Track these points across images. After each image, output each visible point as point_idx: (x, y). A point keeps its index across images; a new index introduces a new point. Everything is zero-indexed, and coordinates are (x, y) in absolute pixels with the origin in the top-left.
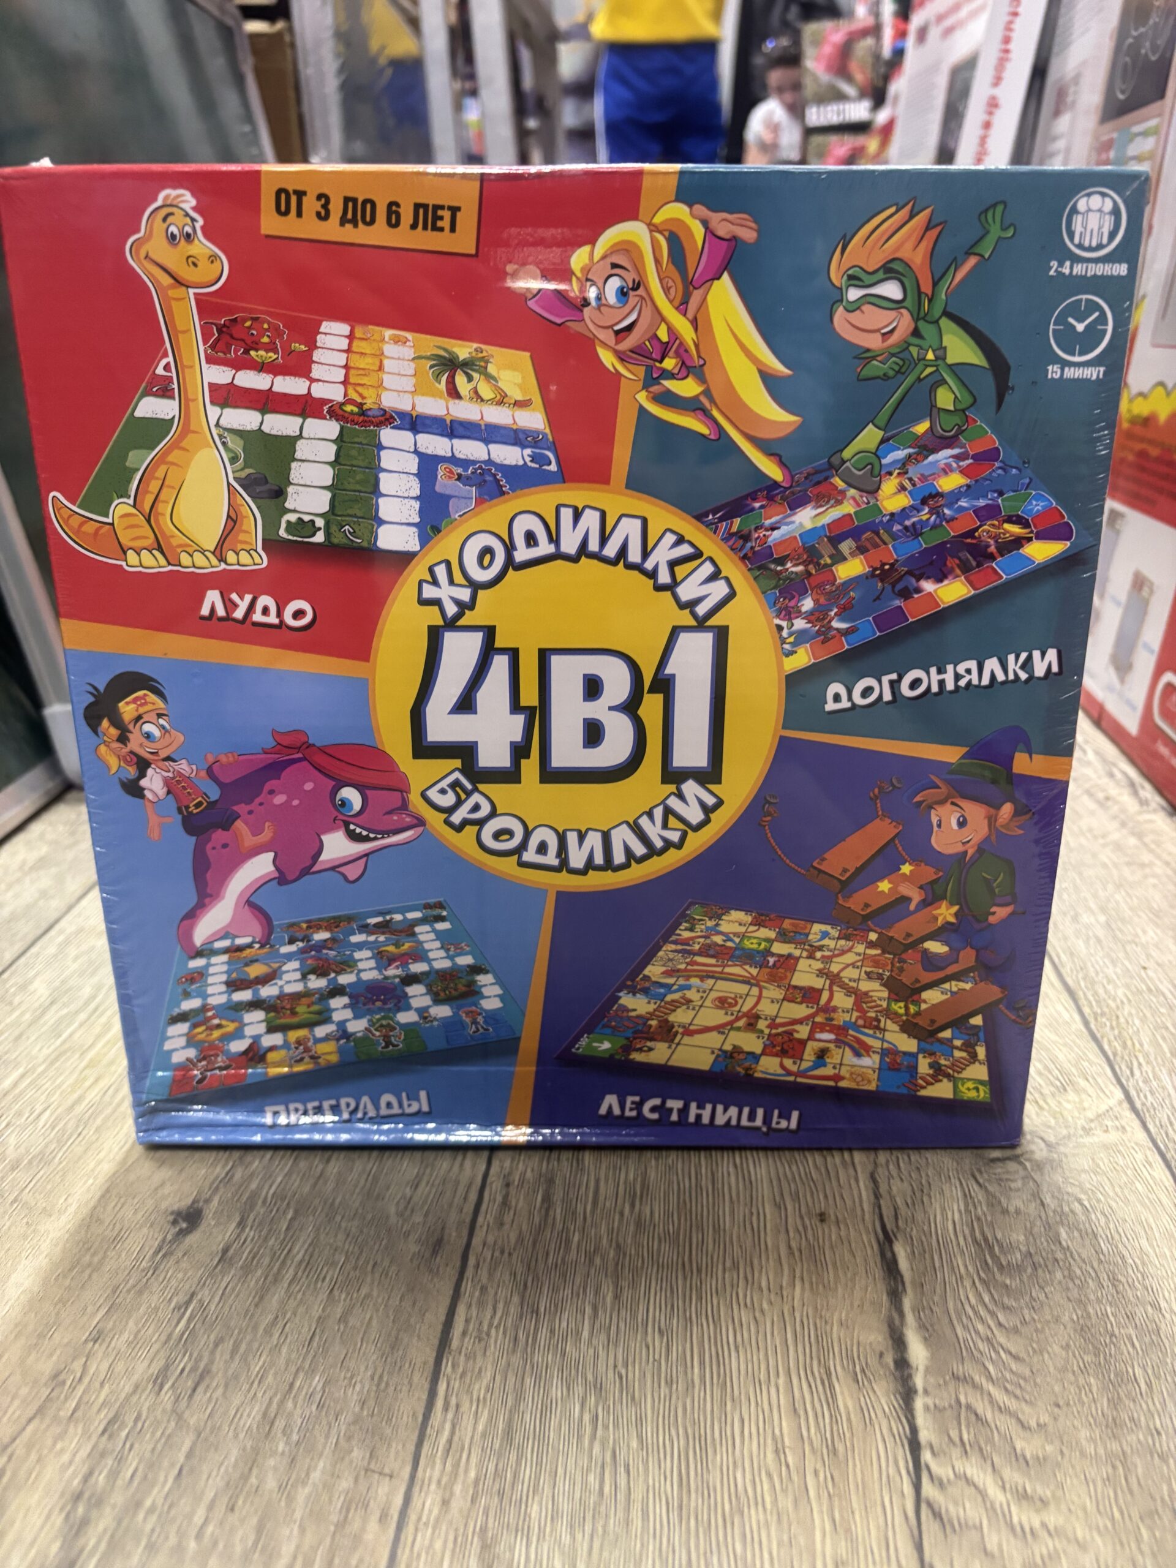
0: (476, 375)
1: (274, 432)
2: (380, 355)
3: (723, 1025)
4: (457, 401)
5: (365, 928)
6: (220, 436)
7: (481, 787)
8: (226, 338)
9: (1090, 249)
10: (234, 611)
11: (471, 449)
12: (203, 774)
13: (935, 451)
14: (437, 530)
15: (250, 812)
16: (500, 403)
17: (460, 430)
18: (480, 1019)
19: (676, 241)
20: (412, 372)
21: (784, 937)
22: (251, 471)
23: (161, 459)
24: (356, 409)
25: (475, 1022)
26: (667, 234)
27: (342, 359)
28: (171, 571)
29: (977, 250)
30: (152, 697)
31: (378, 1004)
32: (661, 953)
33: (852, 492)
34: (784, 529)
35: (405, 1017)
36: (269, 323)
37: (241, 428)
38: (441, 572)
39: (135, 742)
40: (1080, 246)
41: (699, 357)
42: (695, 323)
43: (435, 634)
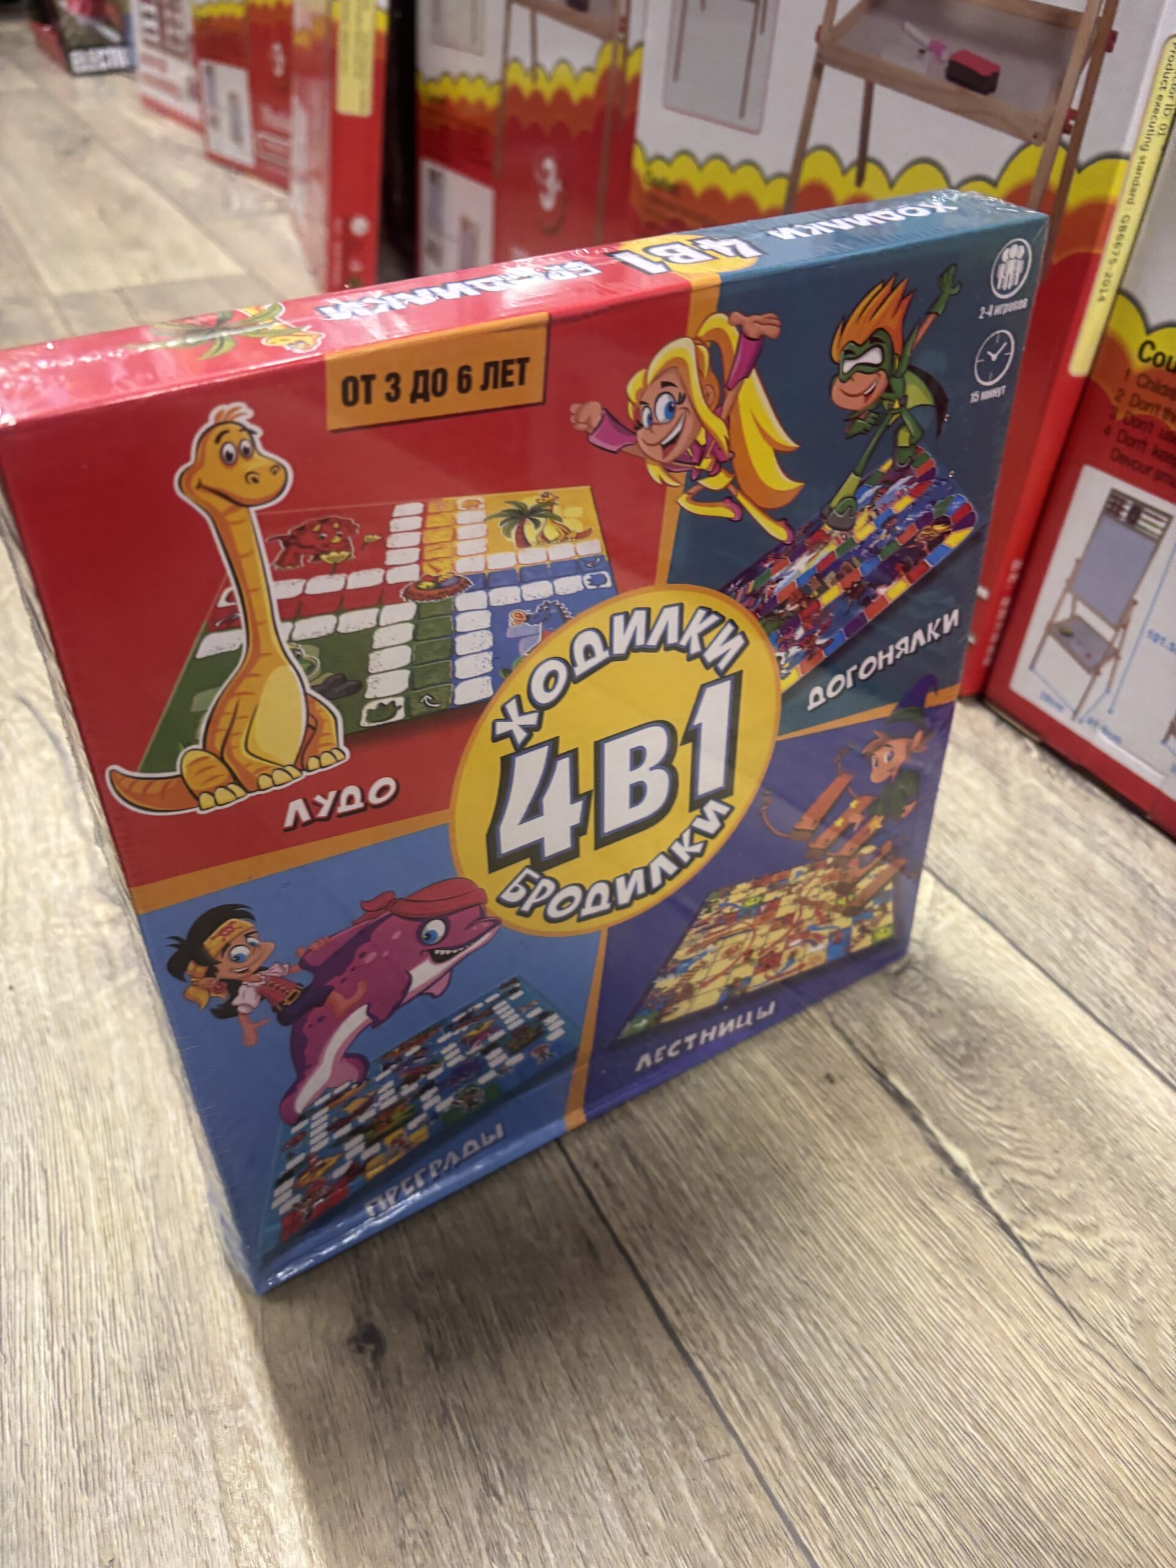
0: (542, 520)
1: (350, 630)
2: (453, 525)
3: (728, 969)
4: (527, 550)
5: (451, 1027)
6: (294, 650)
7: (547, 873)
8: (294, 549)
9: (1007, 291)
10: (318, 811)
11: (538, 590)
12: (296, 968)
14: (508, 672)
15: (343, 981)
16: (565, 540)
17: (528, 575)
18: (547, 1051)
19: (715, 350)
20: (483, 533)
21: (772, 888)
22: (328, 675)
23: (231, 692)
24: (431, 584)
25: (543, 1055)
26: (708, 344)
27: (415, 539)
28: (251, 798)
29: (934, 310)
30: (238, 922)
31: (463, 1079)
32: (687, 939)
33: (836, 533)
34: (787, 578)
35: (483, 1080)
36: (340, 522)
37: (315, 636)
38: (512, 708)
39: (225, 970)
40: (1001, 291)
41: (730, 451)
42: (727, 422)
43: (507, 764)
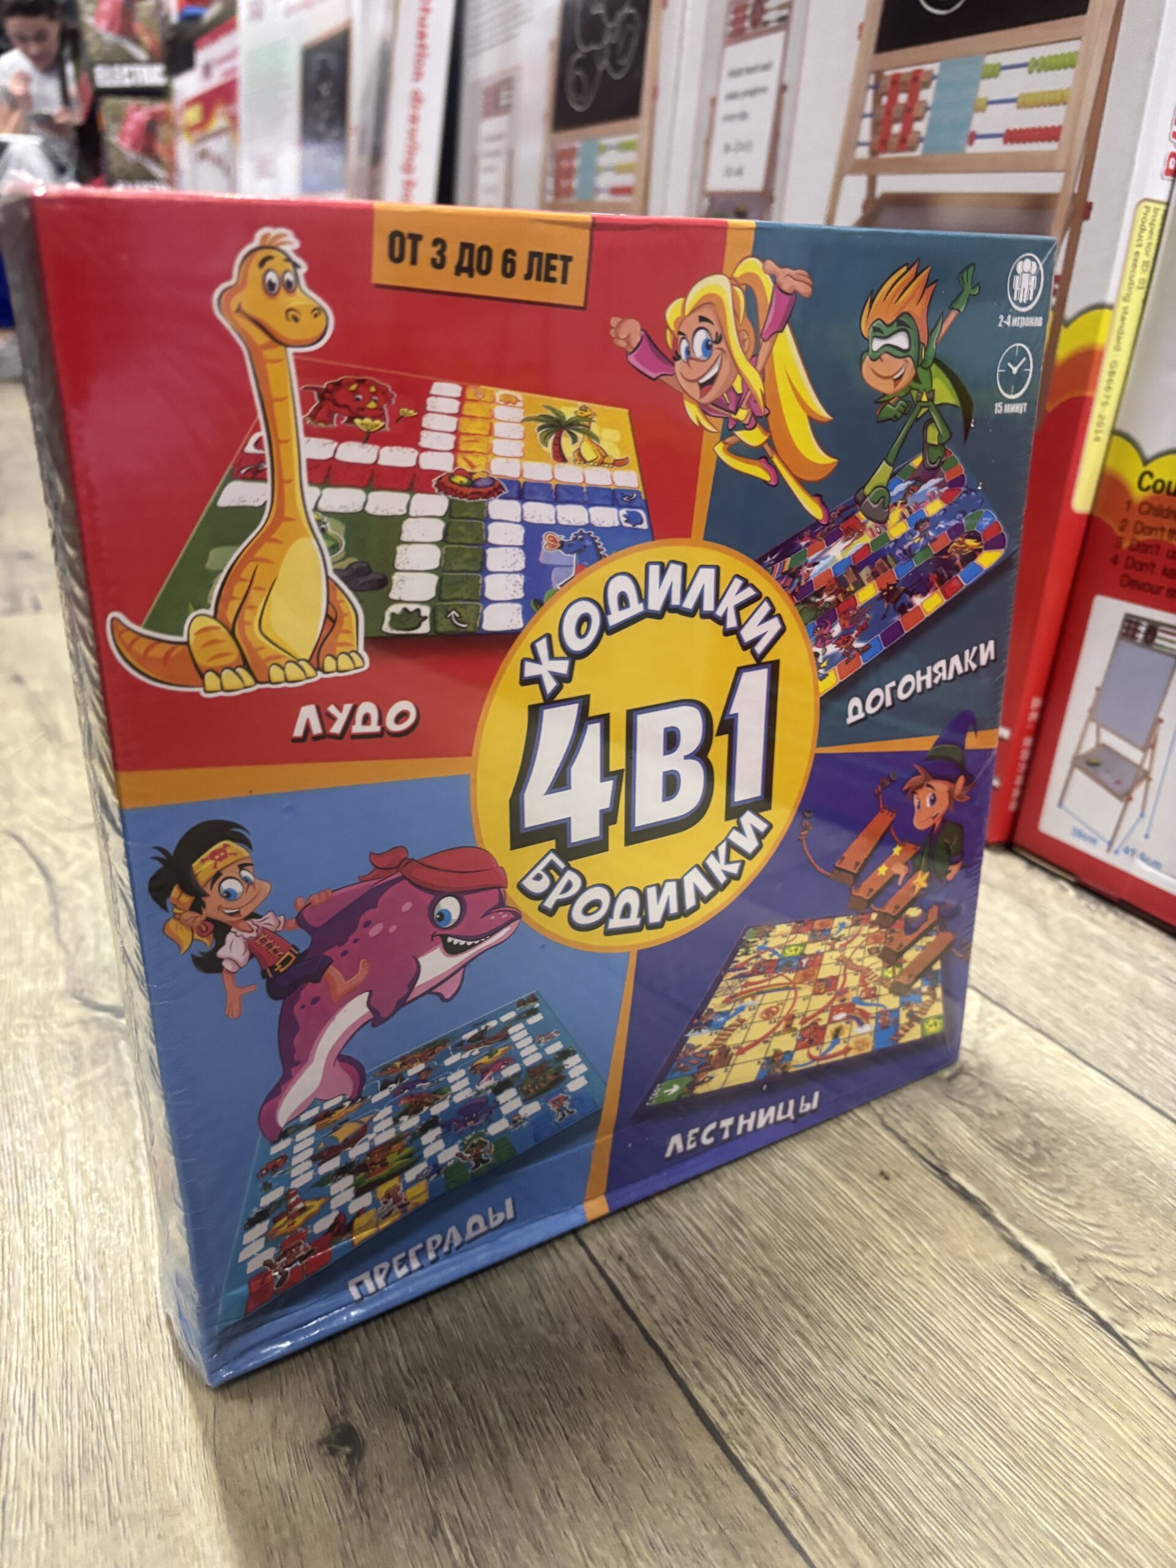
0: (580, 435)
1: (379, 513)
2: (490, 418)
3: (767, 1036)
4: (562, 464)
5: (461, 1047)
6: (319, 522)
7: (573, 863)
8: (328, 405)
9: (1023, 305)
10: (331, 725)
11: (573, 515)
12: (293, 923)
13: (925, 481)
14: (539, 603)
15: (345, 953)
16: (601, 463)
17: (565, 496)
18: (566, 1104)
19: (750, 295)
20: (520, 435)
21: (814, 939)
22: (353, 560)
23: (249, 555)
24: (465, 480)
25: (561, 1109)
26: (744, 287)
27: (451, 424)
28: (259, 690)
29: (957, 306)
30: (234, 846)
31: (470, 1123)
32: (723, 984)
33: (870, 524)
34: (823, 563)
35: (496, 1128)
36: (377, 386)
37: (342, 510)
38: (542, 647)
39: (214, 906)
40: (1017, 303)
41: (765, 407)
42: (762, 374)
43: (535, 714)
